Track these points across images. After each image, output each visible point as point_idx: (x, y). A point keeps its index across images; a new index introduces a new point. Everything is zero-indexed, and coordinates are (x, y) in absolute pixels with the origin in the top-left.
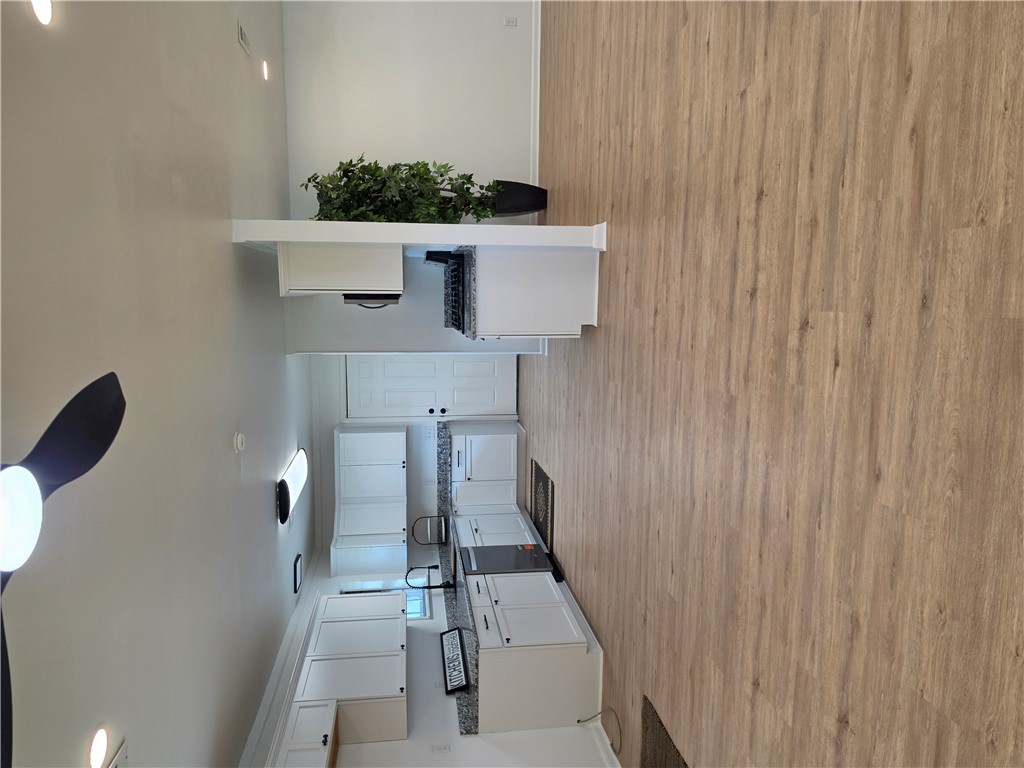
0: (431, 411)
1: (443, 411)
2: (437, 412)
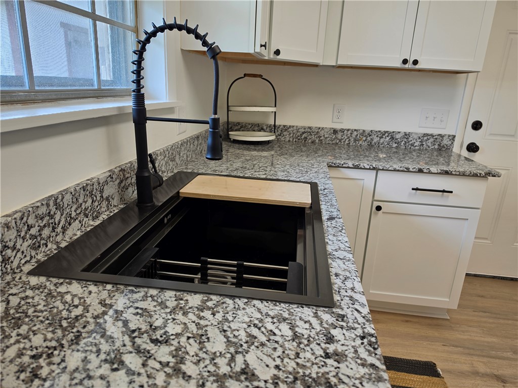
0: (476, 125)
1: (473, 147)
2: (472, 136)
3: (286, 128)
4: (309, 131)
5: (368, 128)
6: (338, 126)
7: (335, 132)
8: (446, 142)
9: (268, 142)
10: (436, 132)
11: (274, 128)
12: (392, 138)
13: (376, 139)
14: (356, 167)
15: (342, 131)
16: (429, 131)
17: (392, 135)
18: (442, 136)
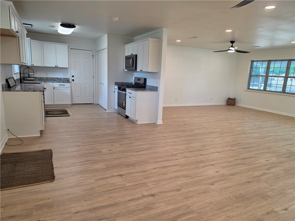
0: (73, 76)
1: (73, 80)
2: (73, 78)
3: (36, 78)
4: (41, 78)
5: (53, 77)
6: (47, 77)
7: (47, 78)
8: (68, 79)
9: (33, 80)
10: (66, 78)
11: (34, 78)
12: (58, 79)
13: (55, 79)
14: (49, 82)
15: (48, 78)
16: (65, 78)
17: (58, 78)
18: (67, 78)
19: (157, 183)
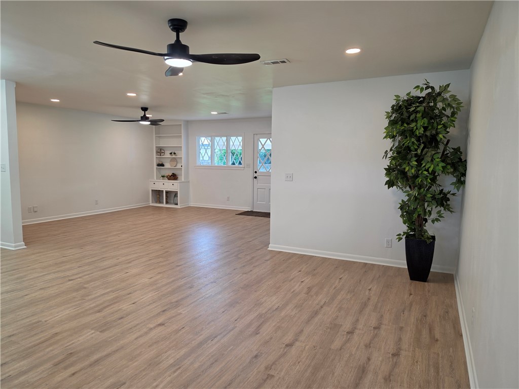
19: (178, 367)
